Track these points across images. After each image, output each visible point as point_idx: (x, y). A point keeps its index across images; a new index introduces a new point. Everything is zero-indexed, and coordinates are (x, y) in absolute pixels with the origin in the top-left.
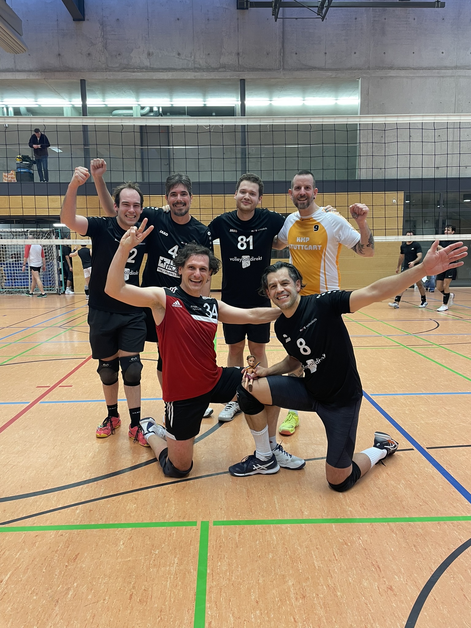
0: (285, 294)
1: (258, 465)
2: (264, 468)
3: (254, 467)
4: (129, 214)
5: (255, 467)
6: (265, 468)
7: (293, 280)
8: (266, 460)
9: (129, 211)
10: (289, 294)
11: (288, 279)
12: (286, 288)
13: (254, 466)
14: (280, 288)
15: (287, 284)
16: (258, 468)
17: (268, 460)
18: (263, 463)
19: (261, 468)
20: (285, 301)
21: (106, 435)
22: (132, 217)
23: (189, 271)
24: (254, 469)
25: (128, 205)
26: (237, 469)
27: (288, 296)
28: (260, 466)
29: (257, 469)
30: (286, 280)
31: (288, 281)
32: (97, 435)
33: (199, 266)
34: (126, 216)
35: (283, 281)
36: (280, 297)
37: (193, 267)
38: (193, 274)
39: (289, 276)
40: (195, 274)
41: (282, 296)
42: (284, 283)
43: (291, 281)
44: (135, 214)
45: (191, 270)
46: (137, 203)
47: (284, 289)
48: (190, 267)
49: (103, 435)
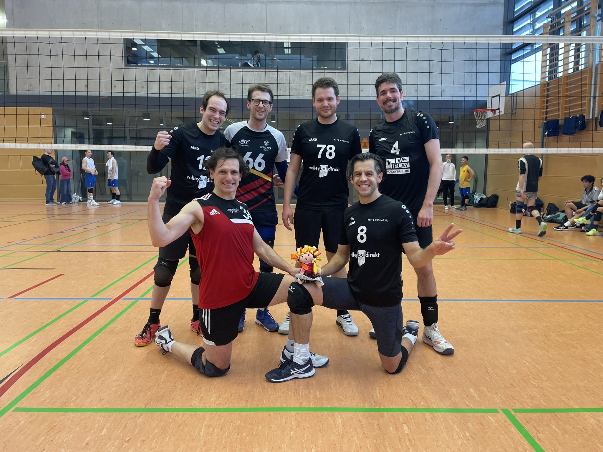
0: (367, 184)
1: (295, 369)
2: (301, 372)
3: (291, 372)
4: (213, 119)
5: (293, 372)
6: (303, 371)
7: (377, 172)
8: (303, 363)
9: (214, 116)
10: (370, 184)
11: (373, 171)
12: (369, 178)
13: (291, 370)
14: (364, 178)
15: (371, 175)
16: (296, 373)
17: (305, 363)
18: (299, 367)
19: (298, 372)
20: (365, 190)
21: (146, 344)
22: (215, 122)
23: (222, 176)
24: (291, 373)
25: (214, 111)
26: (274, 375)
27: (369, 186)
28: (297, 370)
29: (294, 373)
30: (371, 171)
31: (373, 173)
32: (135, 344)
33: (230, 170)
34: (210, 120)
35: (368, 172)
36: (362, 185)
37: (224, 172)
38: (225, 178)
39: (374, 168)
40: (226, 179)
41: (364, 185)
42: (368, 174)
43: (375, 173)
44: (219, 121)
45: (222, 174)
46: (223, 111)
47: (368, 179)
48: (221, 172)
49: (141, 344)
